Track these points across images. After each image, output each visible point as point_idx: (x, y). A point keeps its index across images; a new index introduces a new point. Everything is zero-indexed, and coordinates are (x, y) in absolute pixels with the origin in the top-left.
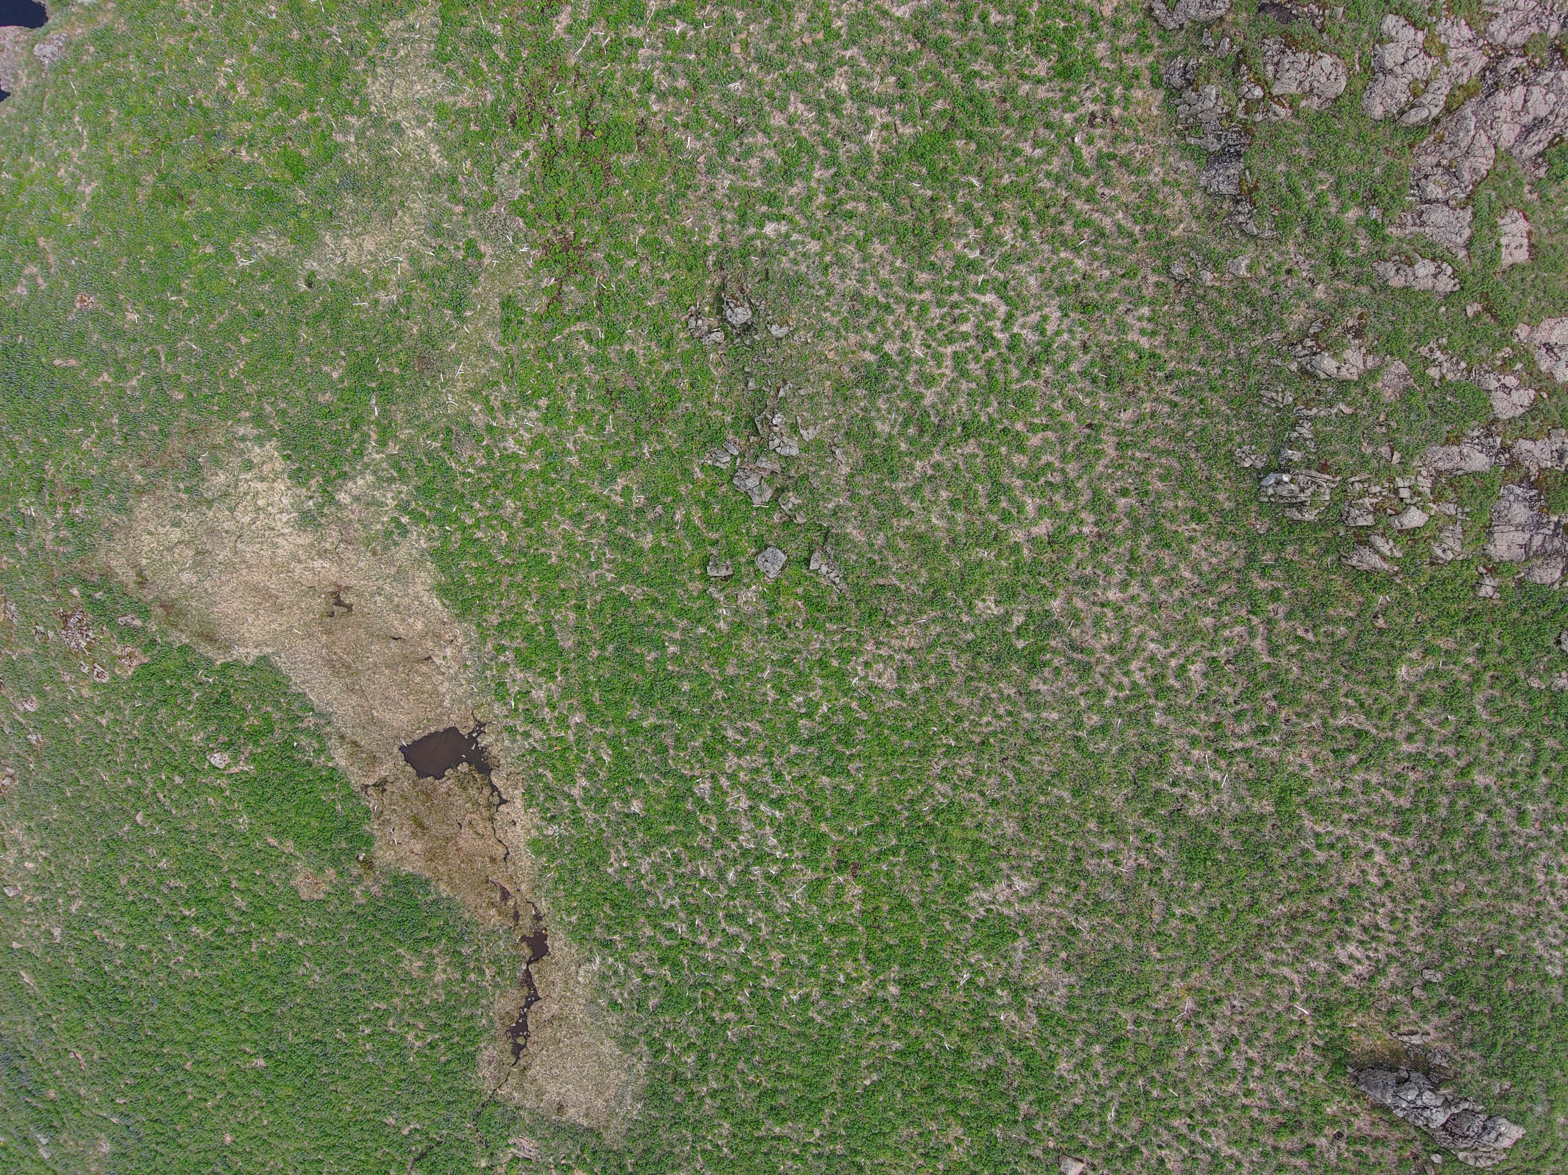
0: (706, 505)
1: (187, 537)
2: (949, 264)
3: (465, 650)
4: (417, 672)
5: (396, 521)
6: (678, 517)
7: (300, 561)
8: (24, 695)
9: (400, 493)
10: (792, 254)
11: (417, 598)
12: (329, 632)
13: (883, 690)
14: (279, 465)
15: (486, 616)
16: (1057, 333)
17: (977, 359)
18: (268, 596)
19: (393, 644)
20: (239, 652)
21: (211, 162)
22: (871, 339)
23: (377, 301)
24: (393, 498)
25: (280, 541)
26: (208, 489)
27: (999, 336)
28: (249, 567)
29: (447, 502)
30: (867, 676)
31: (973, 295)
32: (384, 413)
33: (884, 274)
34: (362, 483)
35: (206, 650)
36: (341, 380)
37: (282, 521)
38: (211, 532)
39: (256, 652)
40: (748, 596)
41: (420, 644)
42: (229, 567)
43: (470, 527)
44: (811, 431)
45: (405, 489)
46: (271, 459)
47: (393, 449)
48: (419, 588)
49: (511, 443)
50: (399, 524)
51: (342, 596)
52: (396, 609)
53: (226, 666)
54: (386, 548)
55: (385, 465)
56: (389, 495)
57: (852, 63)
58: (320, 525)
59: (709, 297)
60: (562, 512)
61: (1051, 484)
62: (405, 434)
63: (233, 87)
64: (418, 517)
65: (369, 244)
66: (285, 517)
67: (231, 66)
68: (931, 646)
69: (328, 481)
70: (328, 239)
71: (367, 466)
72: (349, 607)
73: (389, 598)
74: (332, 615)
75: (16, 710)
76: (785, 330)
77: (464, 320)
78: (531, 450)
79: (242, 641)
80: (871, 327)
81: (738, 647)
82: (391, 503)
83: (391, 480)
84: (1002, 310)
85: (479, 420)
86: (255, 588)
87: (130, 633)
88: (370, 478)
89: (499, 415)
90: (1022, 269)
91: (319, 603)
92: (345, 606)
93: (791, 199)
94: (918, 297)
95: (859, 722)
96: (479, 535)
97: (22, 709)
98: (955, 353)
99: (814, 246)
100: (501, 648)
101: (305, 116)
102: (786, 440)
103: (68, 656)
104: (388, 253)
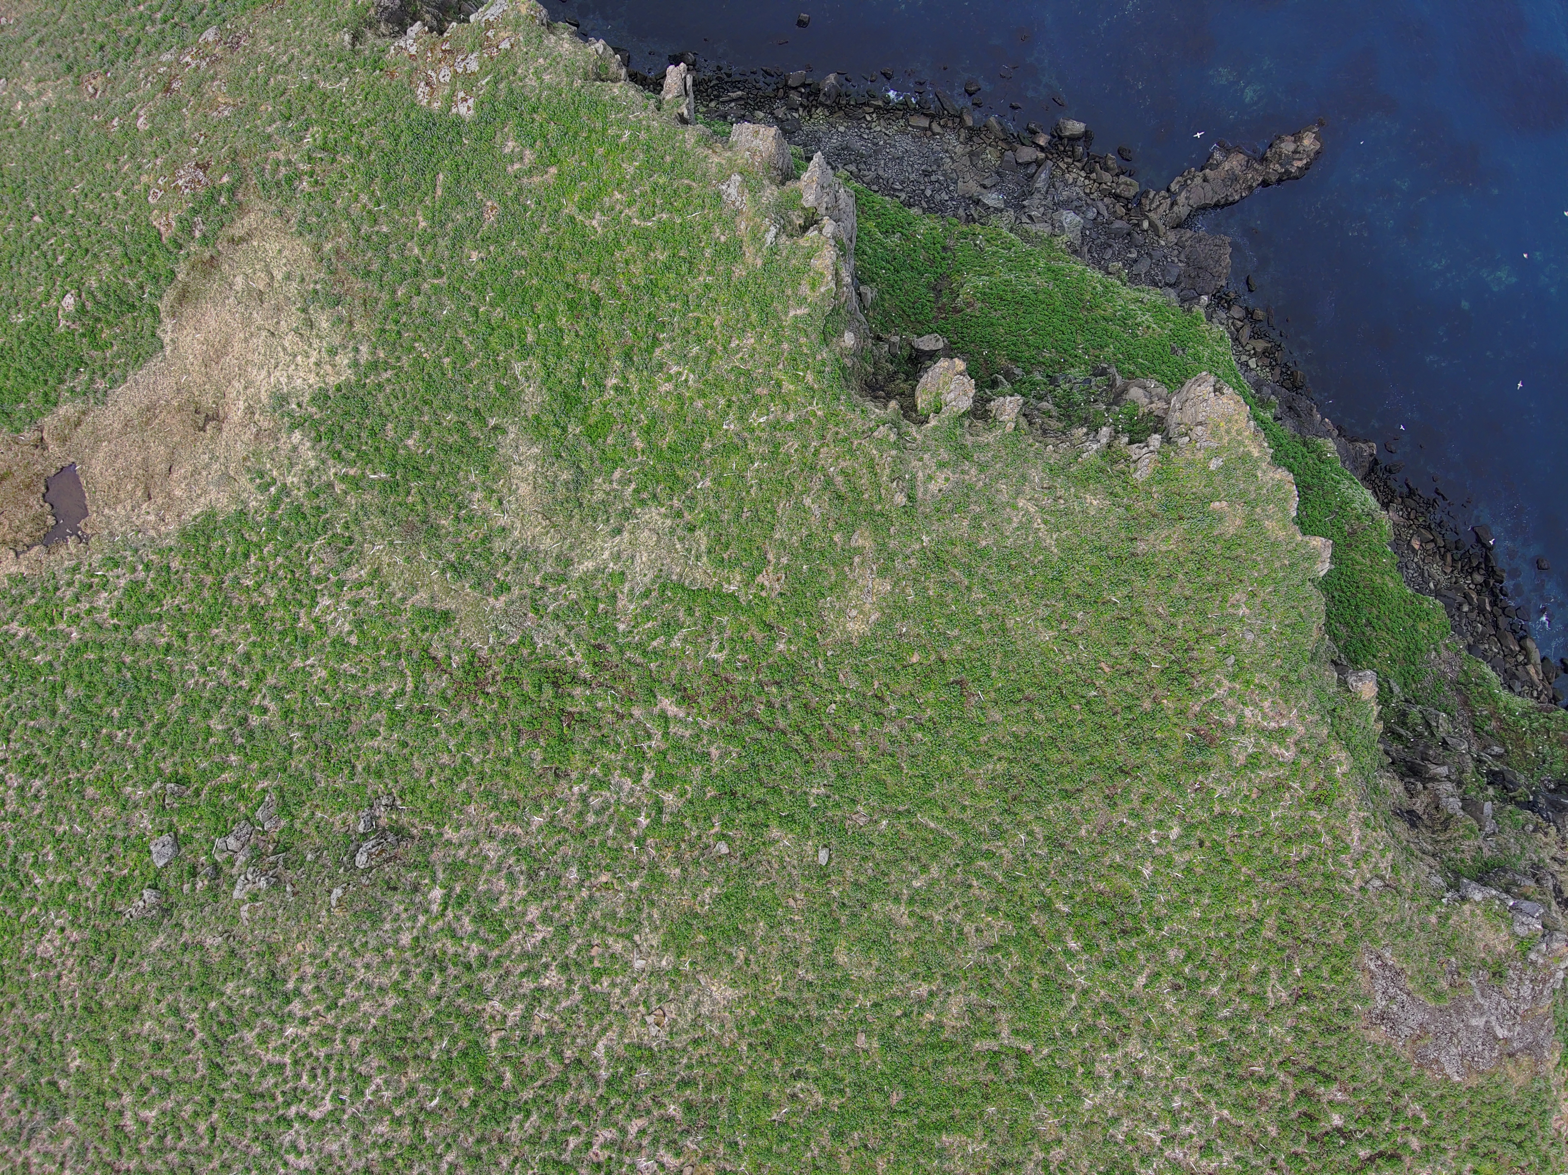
0: (235, 787)
1: (276, 285)
2: (363, 1069)
3: (152, 533)
4: (137, 486)
5: (274, 481)
6: (233, 758)
7: (246, 388)
8: (152, 118)
9: (299, 489)
10: (404, 916)
11: (205, 492)
12: (180, 409)
13: (39, 941)
14: (332, 380)
15: (180, 557)
16: (286, 1164)
17: (276, 1085)
18: (220, 353)
19: (164, 467)
20: (168, 324)
21: (607, 350)
22: (306, 988)
23: (474, 489)
24: (293, 483)
25: (264, 373)
26: (316, 311)
27: (293, 1110)
28: (246, 340)
29: (286, 532)
30: (55, 927)
31: (333, 1089)
32: (372, 484)
33: (365, 1006)
34: (309, 456)
35: (170, 295)
36: (406, 447)
37: (280, 376)
38: (278, 309)
39: (167, 340)
40: (144, 821)
41: (161, 491)
42: (247, 321)
43: (261, 551)
44: (247, 915)
45: (301, 494)
46: (338, 374)
47: (339, 488)
48: (213, 496)
49: (326, 601)
50: (269, 485)
51: (213, 424)
52: (195, 472)
53: (155, 312)
54: (249, 470)
55: (324, 478)
56: (295, 480)
57: (569, 992)
58: (275, 411)
59: (405, 820)
60: (254, 644)
61: (165, 1136)
62: (351, 500)
63: (669, 379)
64: (276, 503)
65: (524, 489)
66: (284, 380)
67: (686, 381)
68: (56, 997)
69: (316, 424)
70: (535, 450)
71: (324, 462)
72: (203, 429)
73: (207, 466)
74: (197, 412)
75: (141, 108)
76: (334, 903)
77: (444, 571)
78: (316, 621)
79: (178, 328)
80: (318, 989)
81: (107, 801)
82: (289, 480)
83: (309, 483)
84: (316, 1114)
85: (353, 574)
86: (227, 342)
87: (187, 228)
88: (313, 464)
89: (354, 593)
90: (346, 1139)
91: (208, 402)
92: (205, 425)
93: (458, 918)
94: (339, 1036)
95: (20, 912)
96: (253, 559)
97: (142, 113)
98: (285, 1065)
99: (406, 939)
100: (147, 568)
101: (639, 444)
102: (248, 886)
103: (174, 166)
104: (513, 507)
